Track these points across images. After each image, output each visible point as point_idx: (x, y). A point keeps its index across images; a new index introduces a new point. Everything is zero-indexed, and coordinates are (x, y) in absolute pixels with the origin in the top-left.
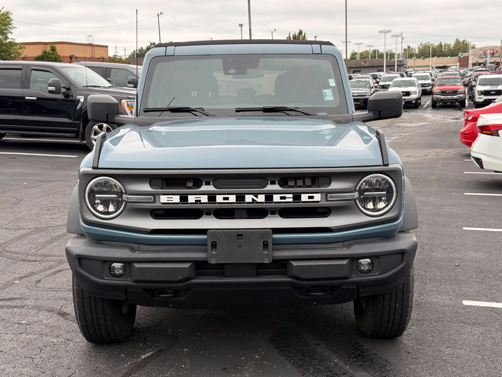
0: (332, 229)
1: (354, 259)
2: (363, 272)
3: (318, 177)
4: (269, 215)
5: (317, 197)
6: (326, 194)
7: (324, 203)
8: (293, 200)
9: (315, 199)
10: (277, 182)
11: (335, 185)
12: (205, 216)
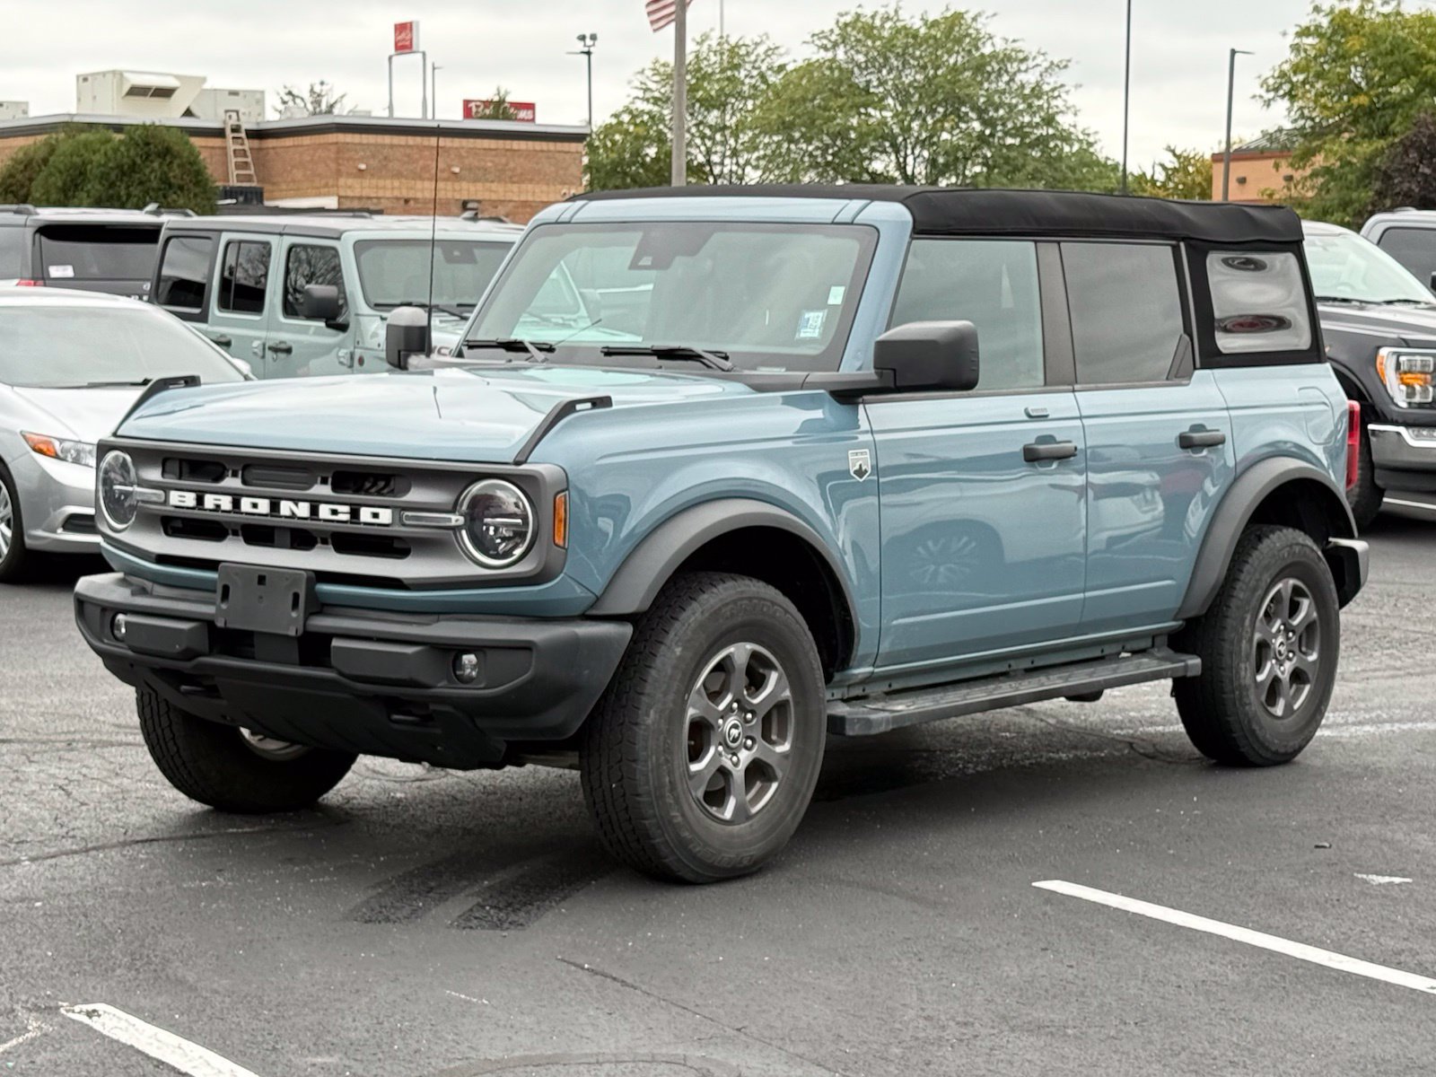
0: (405, 582)
1: (451, 651)
2: (461, 679)
3: (394, 475)
4: (319, 545)
5: (386, 516)
6: (399, 509)
7: (398, 530)
8: (352, 517)
9: (381, 520)
10: (330, 480)
11: (416, 495)
12: (230, 537)
